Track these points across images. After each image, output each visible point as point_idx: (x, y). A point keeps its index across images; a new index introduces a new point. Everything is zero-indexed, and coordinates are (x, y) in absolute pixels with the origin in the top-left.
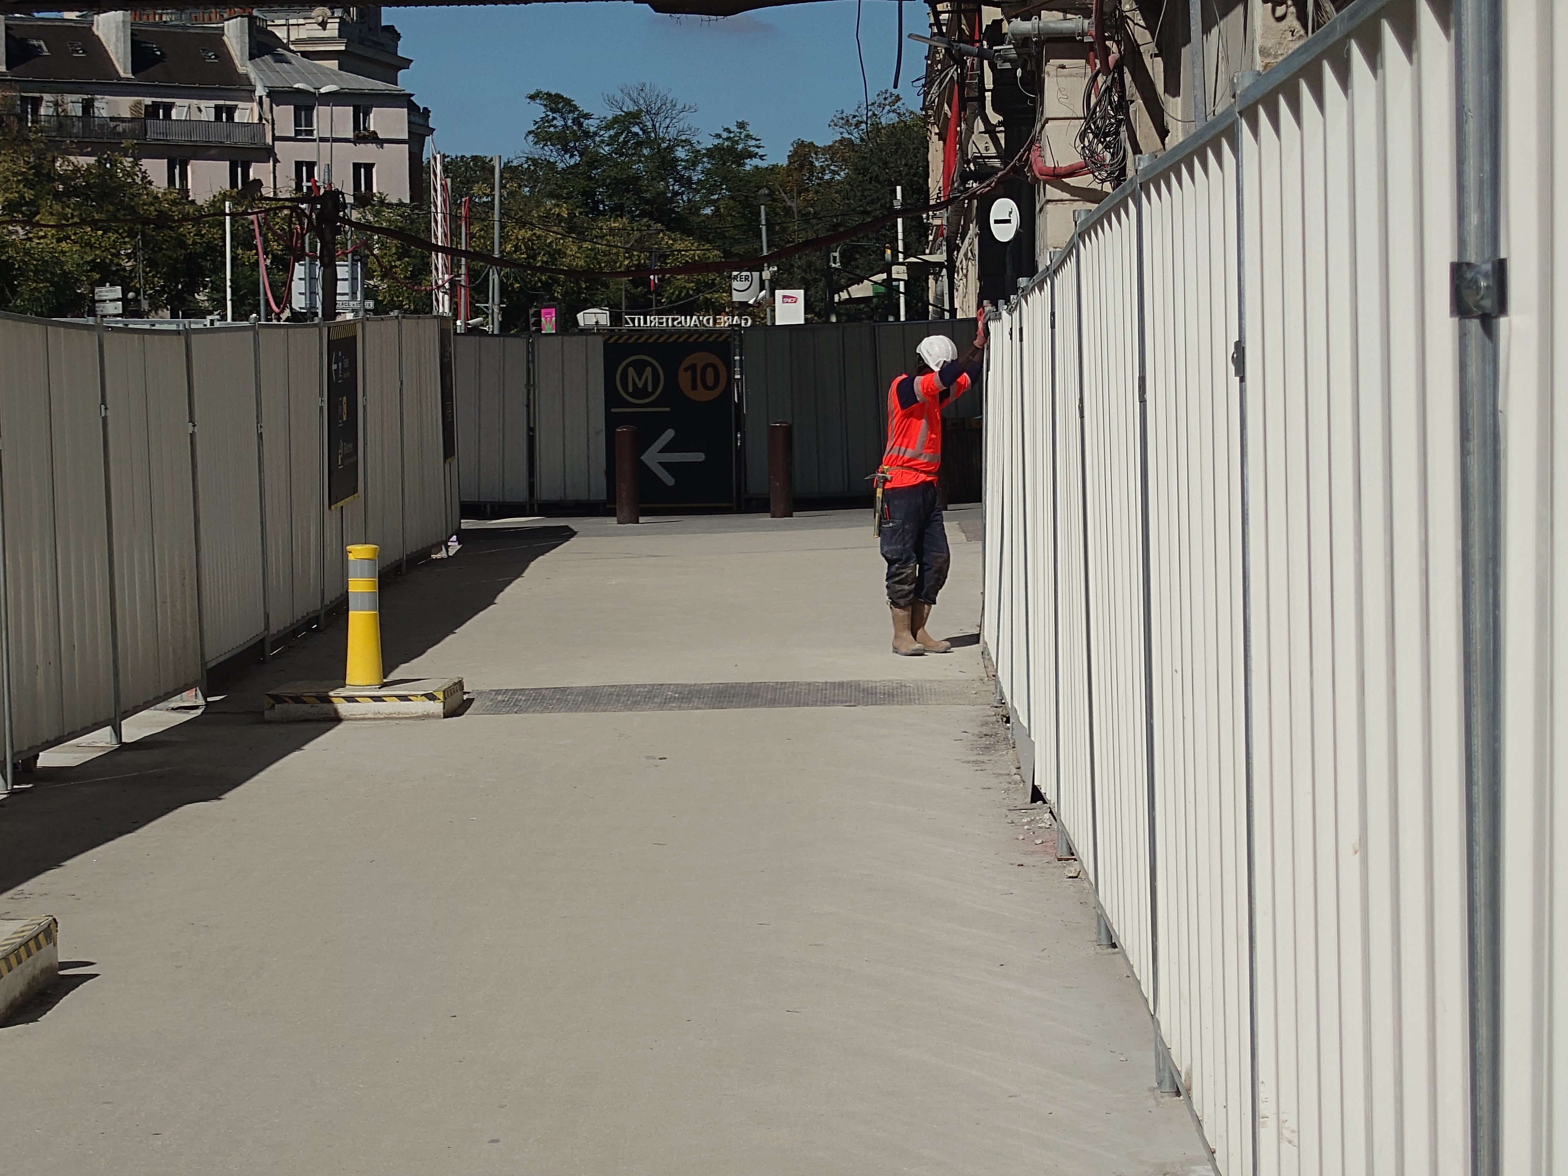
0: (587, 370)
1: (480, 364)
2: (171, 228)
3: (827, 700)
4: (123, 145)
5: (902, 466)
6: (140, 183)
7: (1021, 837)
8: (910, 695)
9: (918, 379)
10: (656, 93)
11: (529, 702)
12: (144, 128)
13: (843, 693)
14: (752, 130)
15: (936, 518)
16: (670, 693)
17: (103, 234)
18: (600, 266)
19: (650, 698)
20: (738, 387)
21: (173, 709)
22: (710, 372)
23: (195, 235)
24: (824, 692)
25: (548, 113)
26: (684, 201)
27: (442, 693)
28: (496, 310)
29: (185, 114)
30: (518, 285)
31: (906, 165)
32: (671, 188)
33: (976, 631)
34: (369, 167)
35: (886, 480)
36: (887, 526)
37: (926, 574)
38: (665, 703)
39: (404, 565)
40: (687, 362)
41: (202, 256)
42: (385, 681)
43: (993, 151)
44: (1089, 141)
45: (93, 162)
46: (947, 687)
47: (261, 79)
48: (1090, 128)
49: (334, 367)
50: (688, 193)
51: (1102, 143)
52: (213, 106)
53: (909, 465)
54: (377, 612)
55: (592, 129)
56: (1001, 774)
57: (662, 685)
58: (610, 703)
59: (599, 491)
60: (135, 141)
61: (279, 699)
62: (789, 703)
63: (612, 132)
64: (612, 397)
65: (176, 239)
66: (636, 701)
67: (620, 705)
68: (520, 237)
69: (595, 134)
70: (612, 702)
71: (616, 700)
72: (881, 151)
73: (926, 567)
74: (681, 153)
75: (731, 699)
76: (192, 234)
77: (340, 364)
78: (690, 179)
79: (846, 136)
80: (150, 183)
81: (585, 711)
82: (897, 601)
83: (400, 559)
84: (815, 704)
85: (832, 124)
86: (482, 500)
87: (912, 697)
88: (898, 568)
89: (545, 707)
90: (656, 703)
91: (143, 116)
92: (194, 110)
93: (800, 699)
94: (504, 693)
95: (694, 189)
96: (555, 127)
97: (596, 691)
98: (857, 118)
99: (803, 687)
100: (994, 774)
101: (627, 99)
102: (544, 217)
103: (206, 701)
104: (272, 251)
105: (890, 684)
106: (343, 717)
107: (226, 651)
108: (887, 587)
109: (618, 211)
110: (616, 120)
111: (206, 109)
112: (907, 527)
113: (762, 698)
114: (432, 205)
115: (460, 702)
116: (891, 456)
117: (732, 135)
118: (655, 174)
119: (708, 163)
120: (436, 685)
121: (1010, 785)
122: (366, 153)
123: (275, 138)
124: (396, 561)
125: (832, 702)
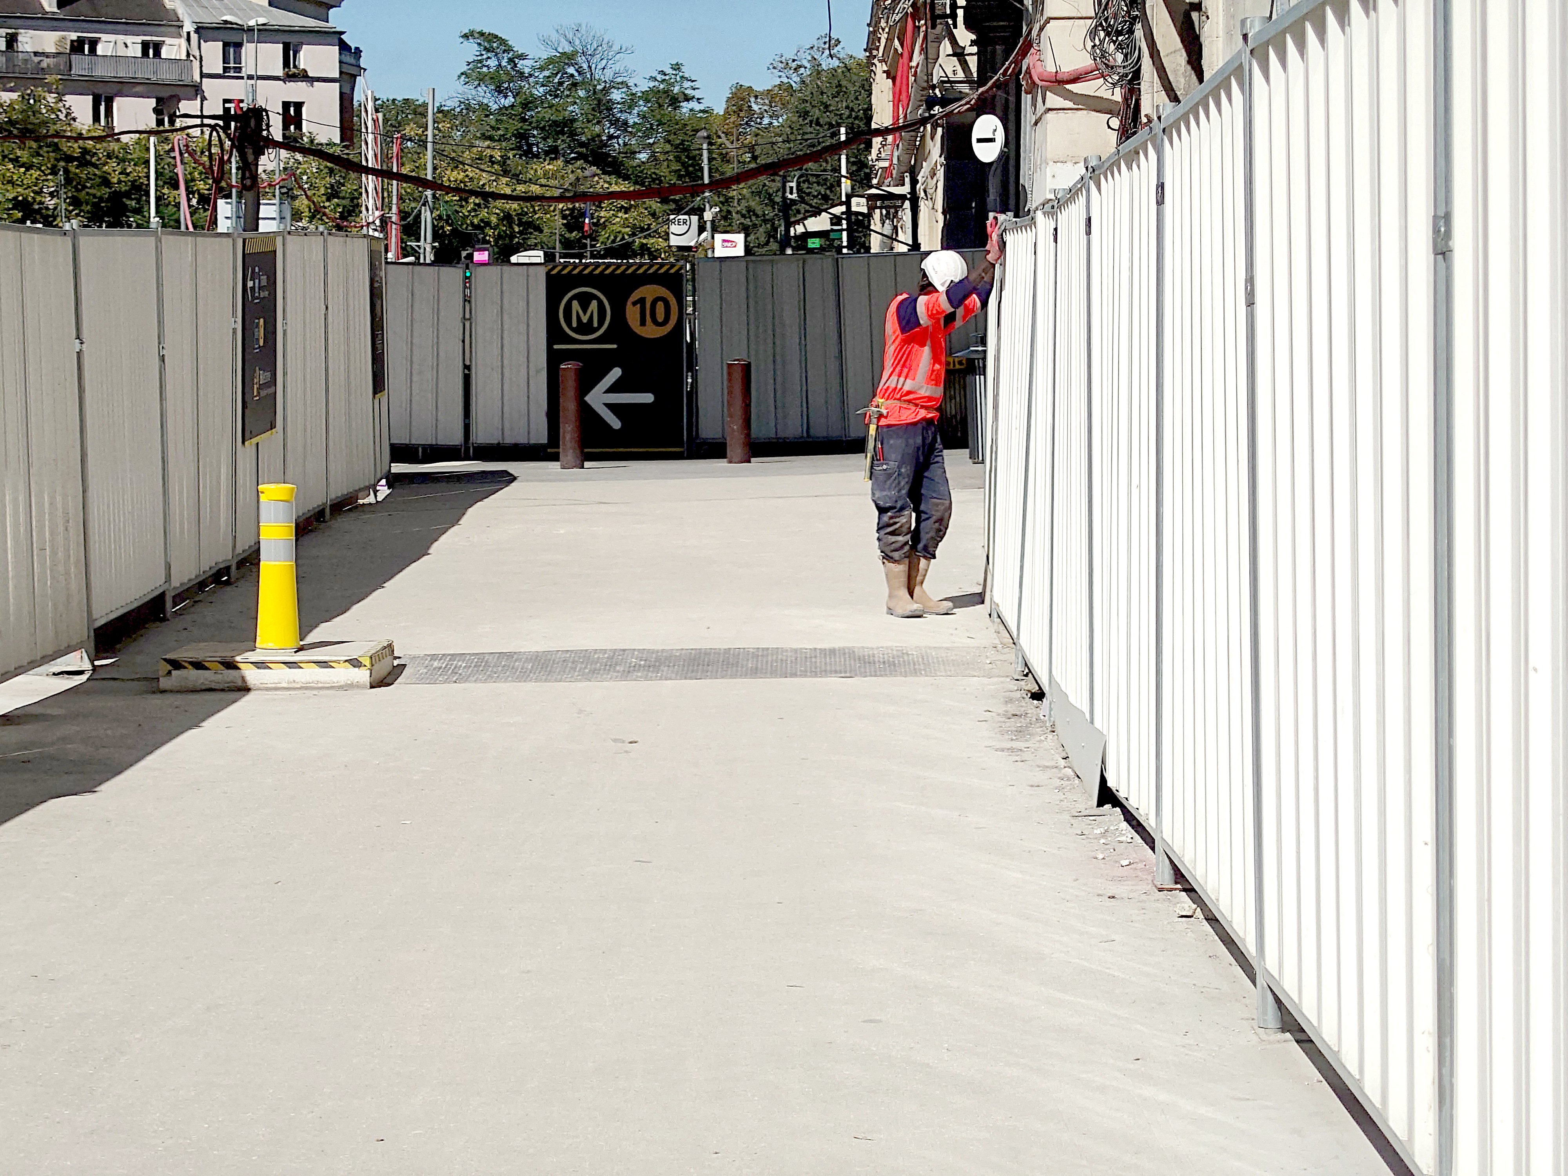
0: (528, 303)
1: (412, 295)
2: (95, 166)
3: (818, 670)
4: (46, 81)
5: (899, 399)
6: (64, 119)
7: (1101, 856)
8: (914, 664)
9: (922, 300)
10: (592, 34)
11: (471, 669)
12: (68, 63)
13: (835, 661)
14: (687, 72)
15: (936, 460)
16: (634, 660)
17: (25, 171)
18: (534, 209)
19: (610, 666)
20: (690, 323)
21: (54, 674)
22: (660, 306)
23: (120, 174)
24: (813, 660)
25: (484, 53)
26: (619, 145)
27: (368, 658)
28: (428, 249)
29: (111, 50)
30: (449, 228)
31: (847, 107)
32: (606, 131)
33: (979, 590)
34: (299, 106)
35: (881, 416)
36: (880, 468)
37: (923, 525)
38: (629, 672)
39: (328, 511)
40: (636, 296)
41: (127, 195)
42: (302, 643)
43: (961, 75)
44: (1100, 40)
45: (16, 97)
46: (956, 655)
47: (189, 14)
48: (1101, 24)
49: (250, 284)
50: (625, 136)
51: (1114, 42)
52: (140, 41)
53: (909, 399)
54: (294, 563)
55: (527, 71)
56: (1047, 767)
57: (624, 650)
58: (564, 672)
59: (540, 435)
60: (59, 77)
61: (176, 665)
62: (774, 673)
63: (547, 73)
64: (554, 333)
65: (100, 177)
66: (595, 670)
67: (576, 674)
68: (452, 179)
69: (531, 75)
70: (567, 671)
71: (571, 668)
72: (822, 93)
73: (924, 516)
74: (616, 95)
75: (705, 668)
76: (117, 173)
77: (257, 281)
78: (626, 123)
79: (785, 80)
80: (74, 119)
81: (536, 680)
82: (890, 554)
83: (323, 504)
84: (804, 674)
85: (771, 67)
86: (413, 442)
87: (917, 667)
88: (891, 518)
89: (489, 676)
90: (618, 672)
91: (68, 51)
92: (120, 45)
93: (786, 668)
94: (441, 659)
95: (630, 132)
96: (488, 67)
97: (549, 656)
98: (796, 62)
99: (789, 654)
100: (1039, 767)
101: (563, 40)
102: (476, 159)
103: (93, 665)
104: (198, 190)
105: (890, 651)
106: (251, 686)
107: (119, 606)
108: (879, 539)
109: (553, 153)
110: (550, 61)
111: (132, 45)
112: (903, 470)
113: (742, 667)
114: (363, 143)
115: (390, 668)
116: (888, 387)
117: (667, 78)
118: (591, 117)
119: (645, 106)
120: (362, 649)
121: (1062, 782)
122: (295, 91)
123: (202, 75)
124: (319, 506)
125: (826, 673)
